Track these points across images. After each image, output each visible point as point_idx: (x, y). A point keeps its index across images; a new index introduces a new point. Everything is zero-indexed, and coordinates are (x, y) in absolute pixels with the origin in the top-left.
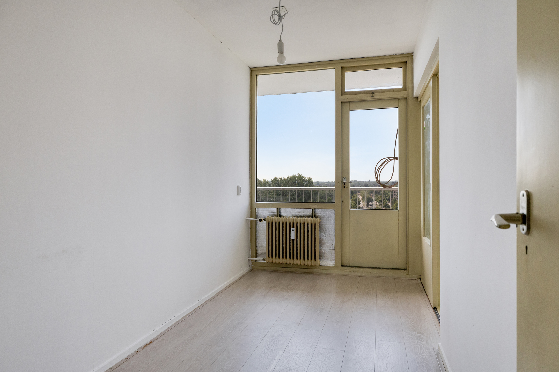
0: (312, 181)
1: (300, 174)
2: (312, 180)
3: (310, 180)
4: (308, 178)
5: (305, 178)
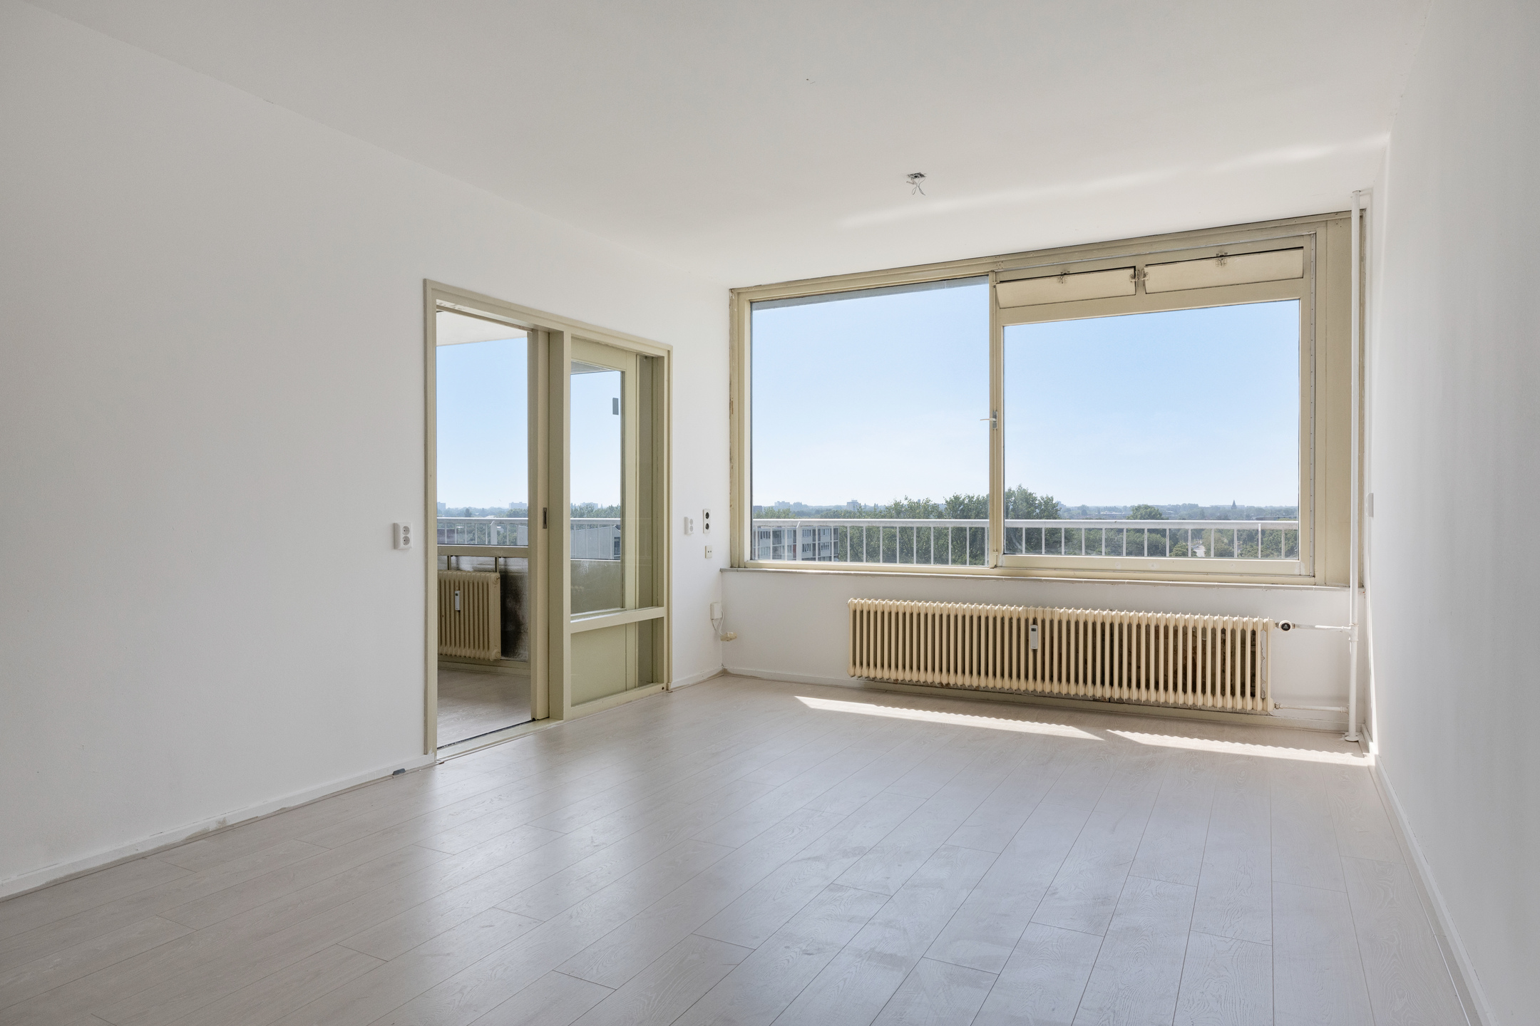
0: (1054, 506)
1: (1024, 487)
2: (1054, 502)
3: (1048, 501)
4: (1045, 496)
5: (1035, 499)
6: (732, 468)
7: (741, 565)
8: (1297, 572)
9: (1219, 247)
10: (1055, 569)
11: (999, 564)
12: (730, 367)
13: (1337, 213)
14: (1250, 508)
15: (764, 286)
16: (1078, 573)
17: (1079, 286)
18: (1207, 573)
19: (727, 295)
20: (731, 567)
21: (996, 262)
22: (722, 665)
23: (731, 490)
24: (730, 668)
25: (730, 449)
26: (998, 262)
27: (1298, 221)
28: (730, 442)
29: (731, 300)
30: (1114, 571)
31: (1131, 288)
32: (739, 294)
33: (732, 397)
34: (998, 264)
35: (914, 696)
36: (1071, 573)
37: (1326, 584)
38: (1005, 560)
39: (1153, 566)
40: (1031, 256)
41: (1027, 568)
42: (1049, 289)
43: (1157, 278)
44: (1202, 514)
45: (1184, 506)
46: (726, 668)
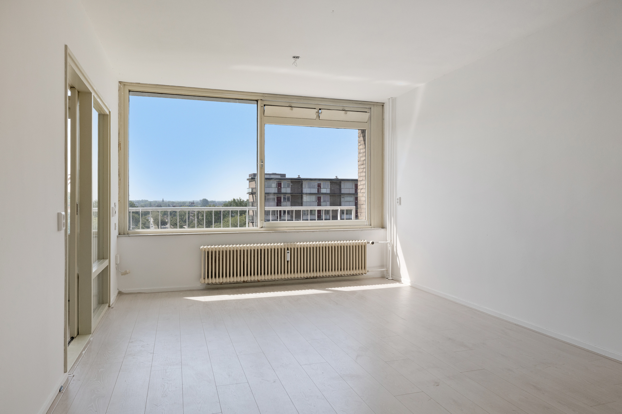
6: (120, 180)
7: (125, 233)
8: (366, 224)
9: (343, 107)
10: (287, 227)
11: (264, 226)
12: (119, 124)
13: (377, 103)
14: (169, 202)
15: (142, 84)
16: (296, 228)
17: (298, 112)
18: (340, 226)
19: (117, 84)
20: (119, 234)
21: (263, 96)
22: (118, 289)
23: (119, 192)
24: (123, 290)
25: (119, 170)
26: (264, 96)
27: (367, 103)
28: (119, 166)
29: (120, 88)
30: (309, 226)
31: (314, 116)
32: (124, 85)
33: (120, 141)
34: (264, 97)
35: (232, 289)
36: (293, 228)
37: (374, 228)
38: (266, 224)
39: (322, 224)
40: (278, 96)
41: (275, 227)
42: (286, 111)
43: (325, 114)
44: (150, 204)
45: (142, 201)
46: (121, 290)
